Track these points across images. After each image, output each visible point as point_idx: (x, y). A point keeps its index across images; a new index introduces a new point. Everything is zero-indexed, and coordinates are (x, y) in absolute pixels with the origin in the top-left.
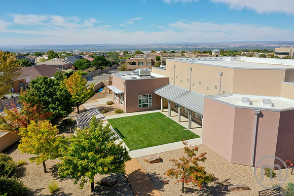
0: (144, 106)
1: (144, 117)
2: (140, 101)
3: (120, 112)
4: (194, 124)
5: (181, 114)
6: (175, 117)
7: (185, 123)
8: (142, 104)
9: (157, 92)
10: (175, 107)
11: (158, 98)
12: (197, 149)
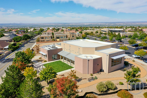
0: (54, 58)
1: (55, 63)
2: (53, 57)
3: (45, 61)
4: (72, 64)
5: (68, 61)
6: (66, 62)
7: (69, 64)
8: (53, 58)
9: (59, 54)
10: (65, 59)
11: (59, 55)
12: (74, 70)
